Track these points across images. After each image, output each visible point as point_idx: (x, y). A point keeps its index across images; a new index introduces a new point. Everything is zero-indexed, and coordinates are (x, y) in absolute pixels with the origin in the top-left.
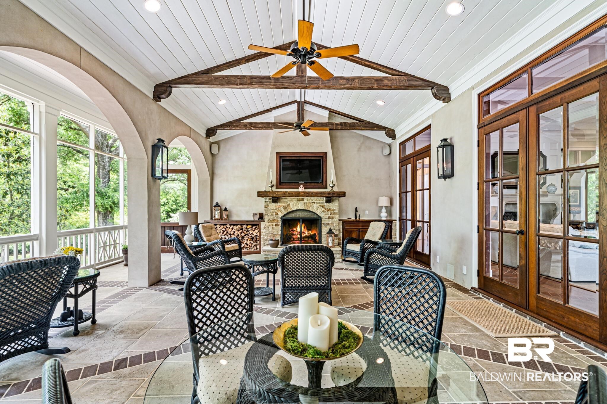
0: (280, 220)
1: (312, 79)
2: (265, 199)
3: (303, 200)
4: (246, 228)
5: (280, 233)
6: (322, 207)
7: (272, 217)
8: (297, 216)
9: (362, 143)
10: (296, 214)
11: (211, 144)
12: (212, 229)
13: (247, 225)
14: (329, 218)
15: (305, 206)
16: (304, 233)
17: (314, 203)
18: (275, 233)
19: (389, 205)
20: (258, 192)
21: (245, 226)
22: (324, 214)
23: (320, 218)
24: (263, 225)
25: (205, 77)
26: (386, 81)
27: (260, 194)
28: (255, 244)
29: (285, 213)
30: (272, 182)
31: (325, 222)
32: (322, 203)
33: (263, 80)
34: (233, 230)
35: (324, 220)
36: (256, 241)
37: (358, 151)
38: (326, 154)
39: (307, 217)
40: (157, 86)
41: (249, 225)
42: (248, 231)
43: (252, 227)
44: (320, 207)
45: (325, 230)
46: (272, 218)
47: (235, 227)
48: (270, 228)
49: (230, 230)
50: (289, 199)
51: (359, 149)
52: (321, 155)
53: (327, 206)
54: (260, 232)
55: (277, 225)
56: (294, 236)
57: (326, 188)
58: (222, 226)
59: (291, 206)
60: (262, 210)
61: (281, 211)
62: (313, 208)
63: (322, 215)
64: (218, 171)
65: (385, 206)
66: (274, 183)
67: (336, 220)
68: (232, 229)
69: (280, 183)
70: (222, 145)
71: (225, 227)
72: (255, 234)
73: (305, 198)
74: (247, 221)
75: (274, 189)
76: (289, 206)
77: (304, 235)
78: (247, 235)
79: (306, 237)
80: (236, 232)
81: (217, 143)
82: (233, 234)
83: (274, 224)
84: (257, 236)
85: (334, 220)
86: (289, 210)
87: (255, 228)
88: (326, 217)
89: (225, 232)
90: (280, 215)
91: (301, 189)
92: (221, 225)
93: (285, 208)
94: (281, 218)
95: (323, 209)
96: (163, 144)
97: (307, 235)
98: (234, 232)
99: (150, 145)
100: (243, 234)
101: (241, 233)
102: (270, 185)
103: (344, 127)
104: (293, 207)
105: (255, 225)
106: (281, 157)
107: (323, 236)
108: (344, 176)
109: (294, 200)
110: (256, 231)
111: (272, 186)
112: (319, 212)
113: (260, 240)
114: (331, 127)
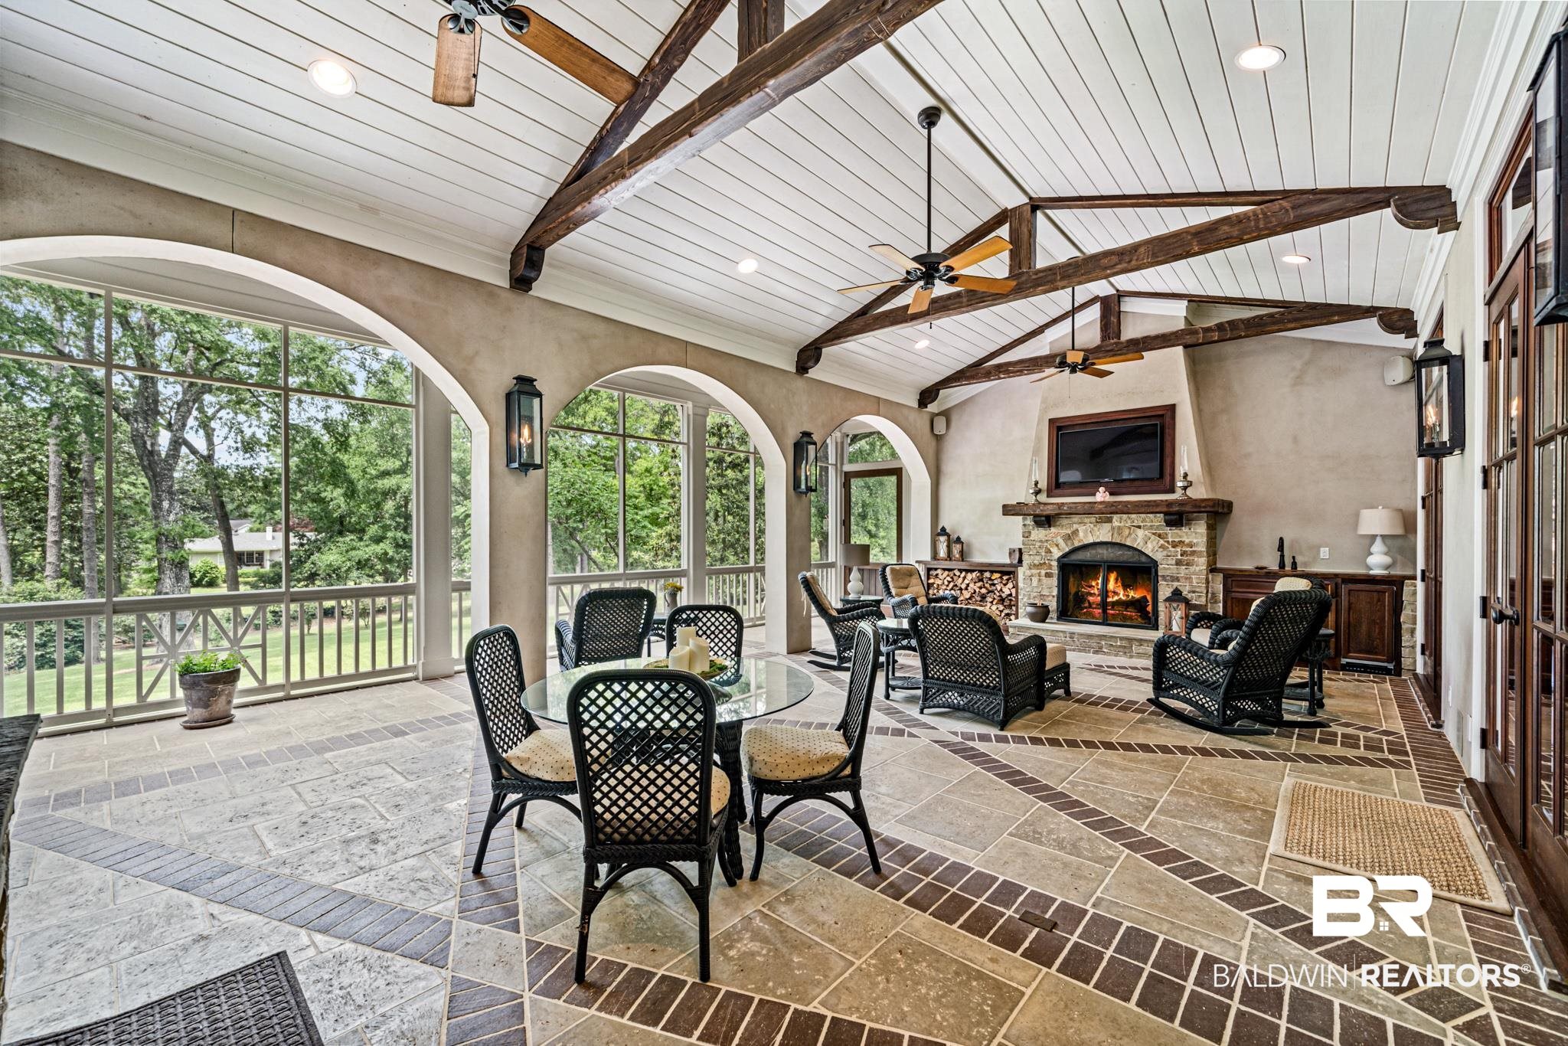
0: (1055, 564)
1: (1041, 274)
2: (1024, 519)
3: (1110, 520)
4: (990, 579)
5: (1055, 592)
6: (1160, 536)
7: (1038, 558)
8: (1098, 558)
9: (1308, 363)
10: (1094, 552)
11: (933, 418)
12: (911, 575)
13: (992, 572)
14: (1177, 564)
15: (1115, 535)
16: (1115, 593)
17: (1139, 527)
18: (1045, 592)
19: (1400, 531)
20: (1004, 506)
21: (987, 574)
22: (1165, 553)
23: (1155, 563)
24: (1022, 572)
25: (861, 321)
26: (1226, 228)
27: (1008, 510)
28: (1006, 611)
29: (1067, 550)
30: (1036, 483)
31: (1168, 573)
32: (1158, 528)
33: (949, 302)
34: (966, 582)
35: (1166, 568)
36: (1010, 607)
37: (1294, 385)
38: (1172, 408)
39: (1121, 559)
40: (802, 352)
41: (996, 572)
42: (994, 585)
43: (1001, 578)
44: (1153, 537)
45: (1165, 591)
46: (1037, 560)
47: (970, 576)
48: (1035, 580)
49: (960, 580)
50: (1076, 519)
51: (1298, 381)
52: (1160, 413)
53: (1173, 534)
54: (1016, 587)
55: (1048, 575)
56: (1091, 599)
57: (1172, 490)
58: (946, 573)
59: (1081, 534)
60: (1018, 543)
61: (1057, 545)
62: (1136, 540)
63: (1158, 556)
64: (949, 467)
65: (1383, 537)
66: (1043, 484)
67: (1198, 569)
68: (964, 578)
69: (1056, 486)
70: (954, 418)
71: (951, 574)
72: (1006, 591)
73: (1115, 517)
74: (991, 565)
75: (1043, 498)
76: (1077, 535)
77: (1116, 598)
78: (992, 591)
79: (1119, 603)
80: (971, 585)
81: (946, 414)
82: (966, 589)
83: (1043, 572)
84: (1011, 595)
85: (1192, 569)
86: (1077, 544)
87: (1008, 580)
88: (1170, 562)
89: (952, 584)
90: (1057, 554)
91: (1102, 496)
92: (944, 570)
93: (1068, 538)
94: (1059, 560)
95: (1162, 542)
96: (809, 440)
97: (1124, 598)
98: (968, 585)
99: (790, 443)
100: (984, 591)
101: (981, 588)
102: (1031, 491)
103: (1232, 331)
104: (1086, 536)
105: (1008, 573)
106: (1059, 428)
107: (1161, 607)
108: (1248, 456)
109: (1086, 520)
110: (1010, 585)
111: (1038, 492)
112: (1151, 548)
113: (1017, 606)
114: (1189, 339)
